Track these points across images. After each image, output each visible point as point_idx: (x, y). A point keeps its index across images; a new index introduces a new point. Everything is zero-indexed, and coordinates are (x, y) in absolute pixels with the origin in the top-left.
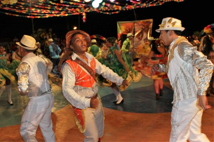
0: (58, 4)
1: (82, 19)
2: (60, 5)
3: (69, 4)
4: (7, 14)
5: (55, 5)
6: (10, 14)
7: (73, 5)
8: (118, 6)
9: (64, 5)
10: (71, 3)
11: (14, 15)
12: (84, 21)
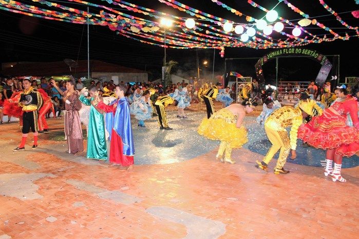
0: (201, 35)
1: (220, 53)
2: (204, 35)
3: (215, 36)
4: (142, 41)
5: (198, 36)
6: (145, 42)
7: (219, 36)
8: (269, 42)
9: (207, 36)
10: (217, 35)
11: (148, 43)
12: (222, 56)
